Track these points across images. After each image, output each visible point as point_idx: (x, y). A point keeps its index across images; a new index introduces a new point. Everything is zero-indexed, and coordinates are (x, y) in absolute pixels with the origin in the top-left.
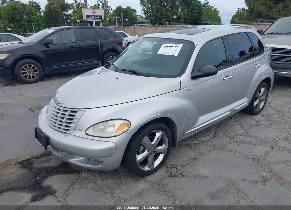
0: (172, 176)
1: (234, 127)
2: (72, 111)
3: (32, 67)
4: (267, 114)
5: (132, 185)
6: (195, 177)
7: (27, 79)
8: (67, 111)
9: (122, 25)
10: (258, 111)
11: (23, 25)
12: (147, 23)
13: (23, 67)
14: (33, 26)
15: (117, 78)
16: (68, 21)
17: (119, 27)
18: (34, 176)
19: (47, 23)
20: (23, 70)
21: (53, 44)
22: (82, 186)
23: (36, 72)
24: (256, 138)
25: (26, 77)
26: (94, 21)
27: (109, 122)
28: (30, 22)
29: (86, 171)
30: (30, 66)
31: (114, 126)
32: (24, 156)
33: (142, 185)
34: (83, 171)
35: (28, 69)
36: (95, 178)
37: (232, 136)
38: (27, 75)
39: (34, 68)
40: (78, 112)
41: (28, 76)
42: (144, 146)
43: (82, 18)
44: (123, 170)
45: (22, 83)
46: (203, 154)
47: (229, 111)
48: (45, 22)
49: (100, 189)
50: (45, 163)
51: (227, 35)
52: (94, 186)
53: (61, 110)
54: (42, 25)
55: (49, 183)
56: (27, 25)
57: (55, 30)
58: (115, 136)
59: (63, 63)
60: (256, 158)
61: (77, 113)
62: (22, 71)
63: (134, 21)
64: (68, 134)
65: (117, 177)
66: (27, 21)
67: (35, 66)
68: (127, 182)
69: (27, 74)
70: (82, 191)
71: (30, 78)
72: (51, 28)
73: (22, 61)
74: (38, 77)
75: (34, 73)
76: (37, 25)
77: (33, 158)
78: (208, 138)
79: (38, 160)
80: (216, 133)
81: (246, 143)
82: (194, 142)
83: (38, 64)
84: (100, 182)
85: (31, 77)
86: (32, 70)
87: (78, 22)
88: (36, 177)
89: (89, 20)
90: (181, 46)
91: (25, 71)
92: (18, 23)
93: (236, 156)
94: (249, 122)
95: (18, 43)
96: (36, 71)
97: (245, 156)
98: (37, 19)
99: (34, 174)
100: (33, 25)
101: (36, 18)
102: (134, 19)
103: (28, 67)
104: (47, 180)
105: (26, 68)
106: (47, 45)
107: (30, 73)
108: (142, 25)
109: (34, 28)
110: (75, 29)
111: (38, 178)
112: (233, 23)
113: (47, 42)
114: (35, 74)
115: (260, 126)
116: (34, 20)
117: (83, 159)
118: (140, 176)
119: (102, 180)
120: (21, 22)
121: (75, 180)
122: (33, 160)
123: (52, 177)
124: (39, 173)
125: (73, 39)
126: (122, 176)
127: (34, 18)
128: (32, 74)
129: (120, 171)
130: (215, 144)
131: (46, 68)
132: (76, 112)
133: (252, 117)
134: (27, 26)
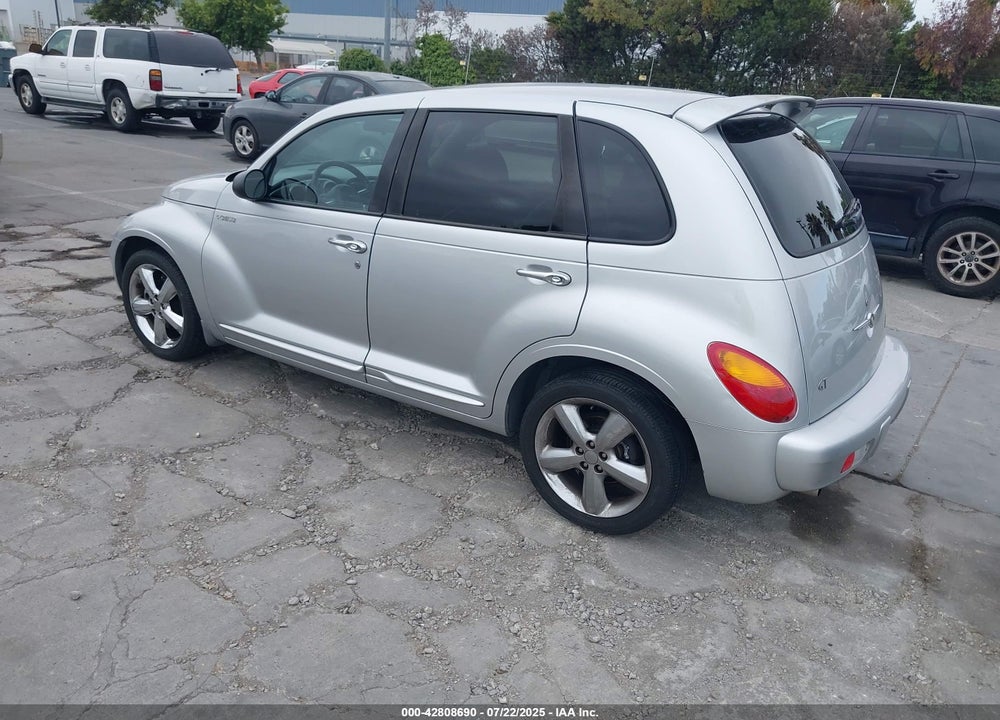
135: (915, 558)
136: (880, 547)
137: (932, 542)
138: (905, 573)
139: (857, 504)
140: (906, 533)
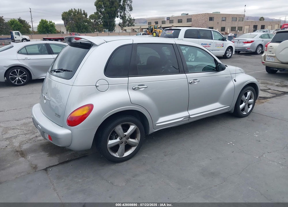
135: (23, 154)
136: (32, 150)
137: (22, 159)
138: (22, 149)
139: (47, 156)
140: (30, 157)
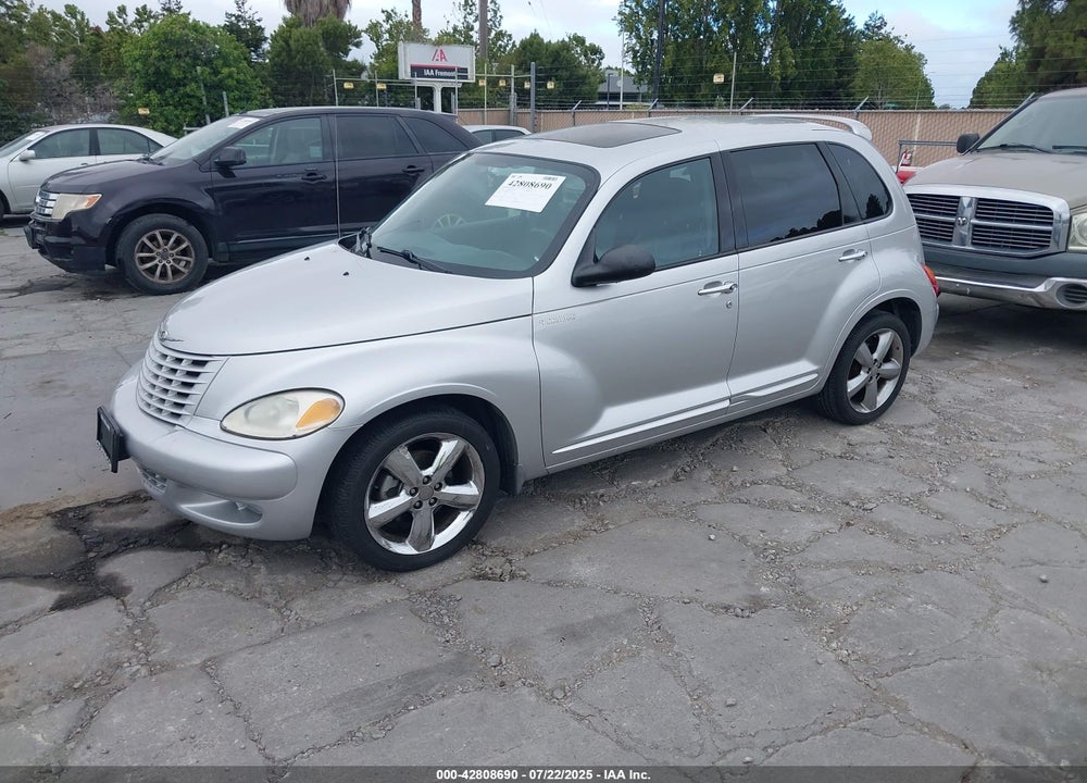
0: (482, 577)
1: (761, 457)
2: (195, 363)
3: (172, 240)
4: (900, 424)
5: (350, 592)
6: (549, 584)
7: (156, 279)
8: (180, 360)
9: (533, 103)
10: (868, 411)
11: (193, 96)
12: (645, 98)
13: (145, 239)
14: (226, 103)
15: (346, 274)
16: (346, 86)
17: (520, 111)
18: (83, 548)
19: (275, 92)
20: (144, 248)
21: (244, 166)
22: (207, 584)
23: (185, 258)
24: (815, 492)
25: (152, 271)
26: (438, 87)
27: (287, 396)
28: (215, 88)
29: (232, 548)
30: (166, 237)
31: (295, 407)
32: (74, 498)
33: (381, 592)
34: (224, 546)
35: (159, 247)
36: (254, 566)
37: (738, 483)
38: (157, 265)
39: (178, 242)
40: (208, 365)
41: (159, 269)
42: (395, 478)
43: (397, 77)
44: (343, 552)
45: (137, 291)
46: (610, 527)
47: (729, 398)
48: (268, 89)
49: (255, 595)
50: (124, 518)
51: (732, 151)
52: (242, 585)
53: (168, 359)
54: (256, 98)
55: (118, 570)
56: (204, 98)
57: (258, 120)
58: (295, 437)
59: (291, 230)
60: (772, 548)
61: (207, 368)
62: (142, 252)
63: (585, 88)
64: (177, 428)
65: (318, 568)
66: (205, 85)
67: (183, 237)
68: (341, 583)
69: (156, 262)
70: (201, 594)
71: (164, 275)
72: (249, 113)
73: (141, 218)
74: (190, 273)
75: (180, 260)
76: (241, 99)
77: (98, 504)
78: (651, 482)
79: (109, 512)
80: (688, 469)
81: (773, 505)
82: (601, 491)
83: (193, 230)
84: (262, 576)
85: (170, 272)
86: (172, 249)
87: (382, 91)
88: (88, 552)
89: (419, 82)
90: (558, 181)
91: (151, 251)
92: (176, 91)
93: (710, 539)
94: (822, 446)
95: (138, 160)
96: (184, 252)
97: (743, 539)
98: (242, 77)
99: (86, 544)
100: (225, 99)
101: (235, 76)
102: (583, 83)
103: (159, 238)
104: (115, 561)
105: (155, 243)
106: (225, 168)
107: (165, 257)
108: (621, 103)
109: (227, 109)
110: (324, 118)
111: (92, 555)
112: (978, 102)
113: (224, 157)
114: (183, 263)
115: (852, 458)
116: (230, 82)
117: (222, 505)
118: (387, 570)
119: (270, 572)
120: (185, 85)
121: (193, 566)
122: (97, 509)
123: (131, 555)
124: (98, 544)
125: (316, 152)
126: (334, 567)
127: (230, 76)
128: (172, 263)
129: (333, 554)
130: (665, 502)
131: (220, 244)
132: (203, 363)
133: (844, 430)
134: (205, 103)
